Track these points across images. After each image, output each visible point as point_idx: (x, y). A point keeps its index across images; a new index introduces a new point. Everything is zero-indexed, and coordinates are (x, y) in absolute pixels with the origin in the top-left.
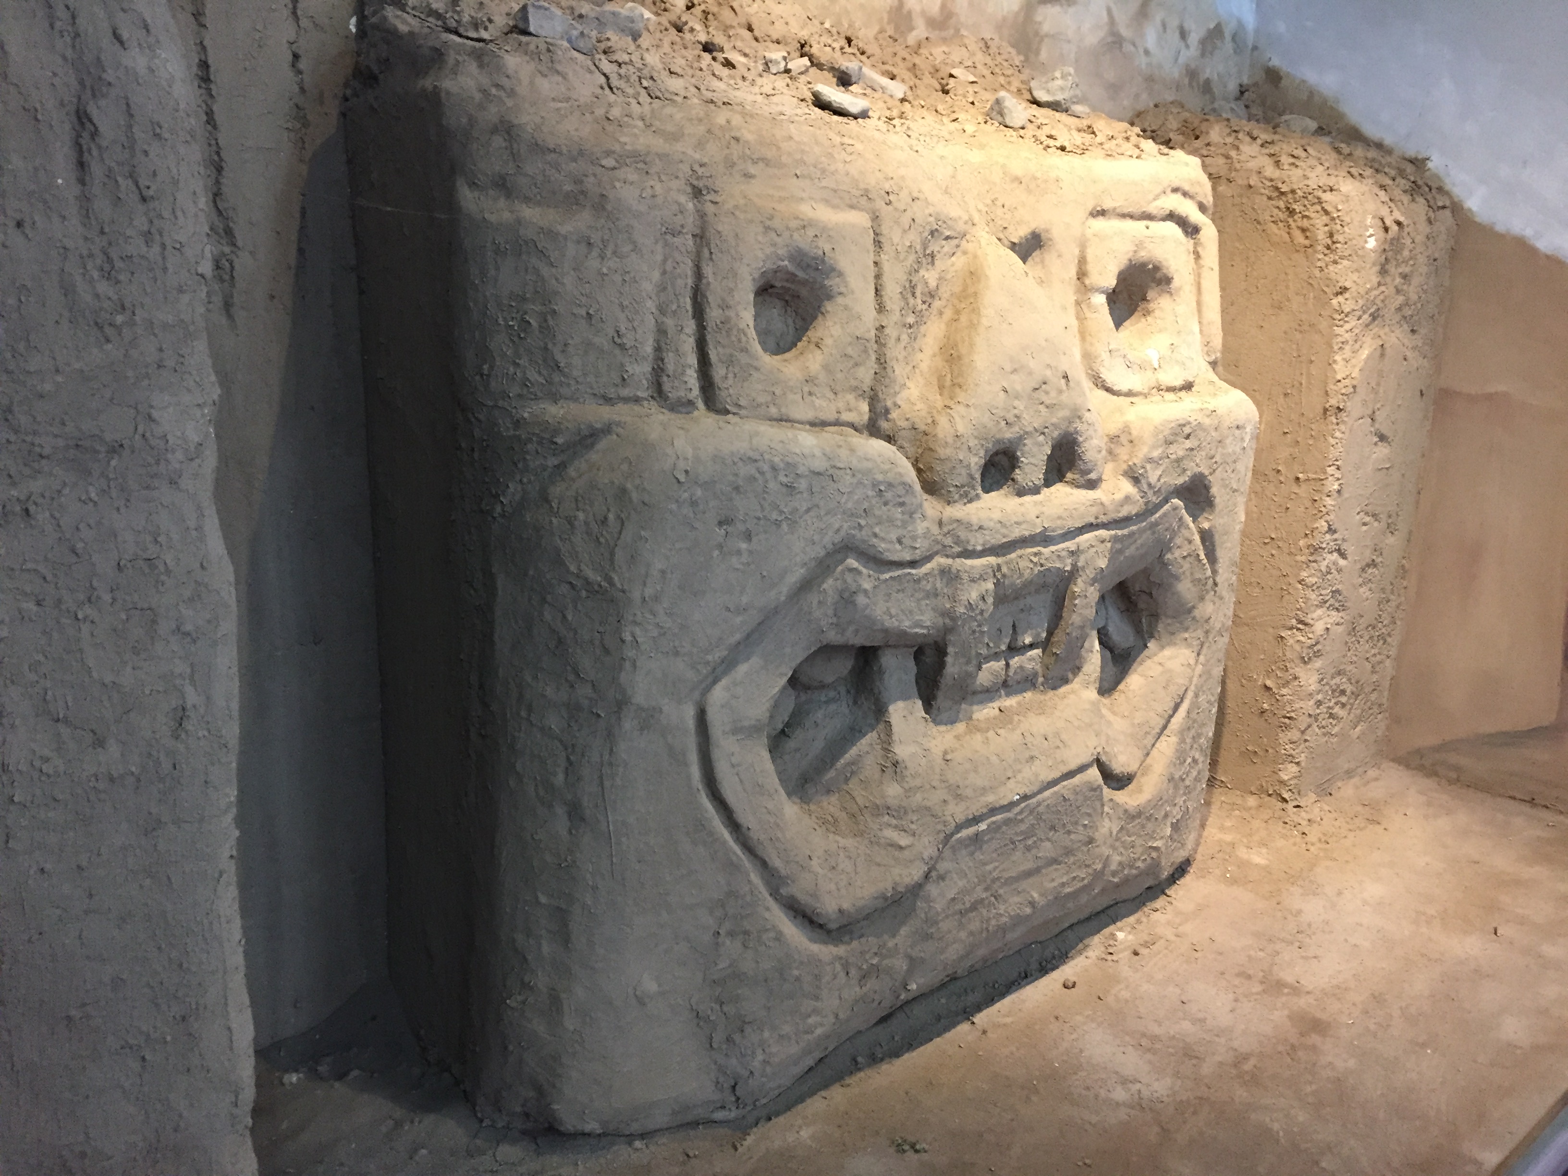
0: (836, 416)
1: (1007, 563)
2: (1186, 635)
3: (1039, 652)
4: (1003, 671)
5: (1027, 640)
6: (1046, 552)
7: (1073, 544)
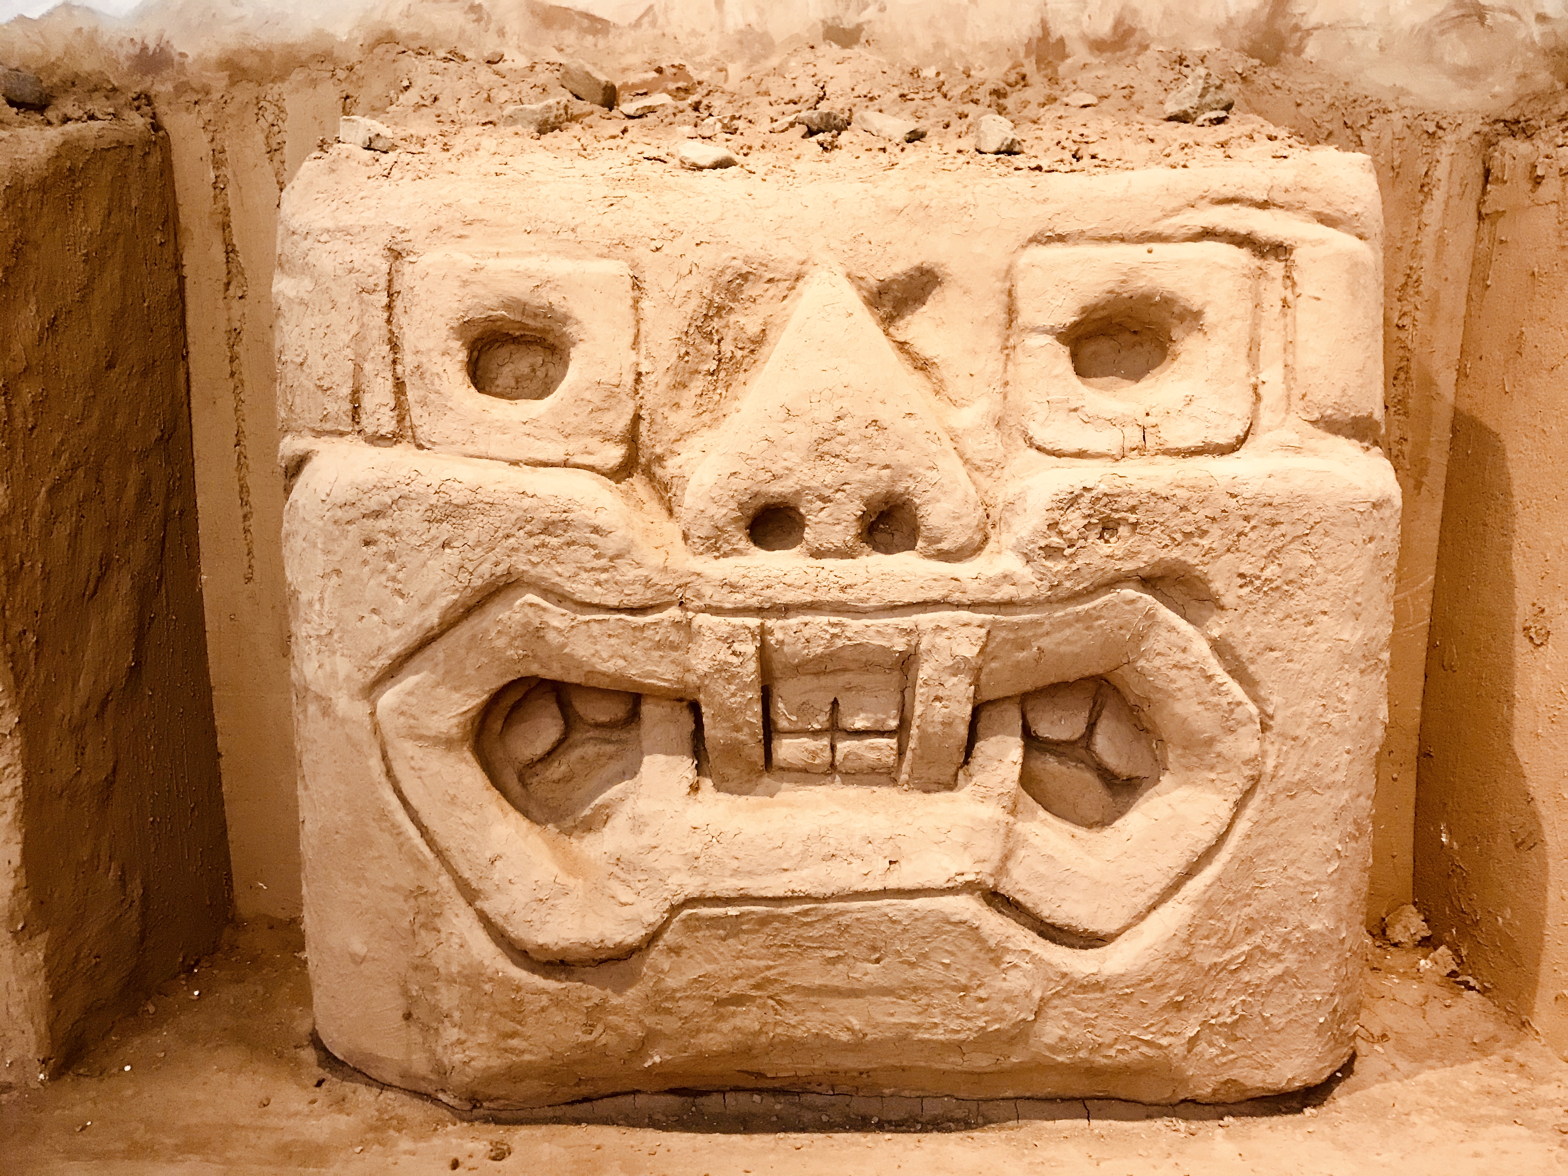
0: (564, 458)
1: (782, 628)
2: (1213, 776)
3: (893, 742)
4: (827, 753)
5: (859, 723)
6: (855, 624)
7: (906, 621)
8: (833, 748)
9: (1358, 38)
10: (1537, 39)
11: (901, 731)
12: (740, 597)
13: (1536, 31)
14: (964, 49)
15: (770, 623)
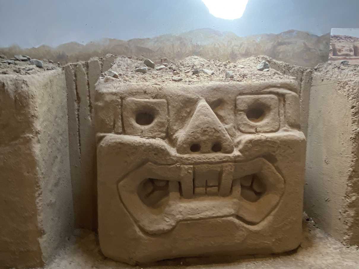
1: (197, 167)
3: (217, 188)
4: (205, 190)
5: (211, 185)
6: (211, 166)
7: (220, 165)
8: (206, 189)
9: (288, 54)
10: (319, 54)
11: (219, 186)
12: (189, 161)
13: (319, 52)
14: (218, 56)
15: (195, 166)
